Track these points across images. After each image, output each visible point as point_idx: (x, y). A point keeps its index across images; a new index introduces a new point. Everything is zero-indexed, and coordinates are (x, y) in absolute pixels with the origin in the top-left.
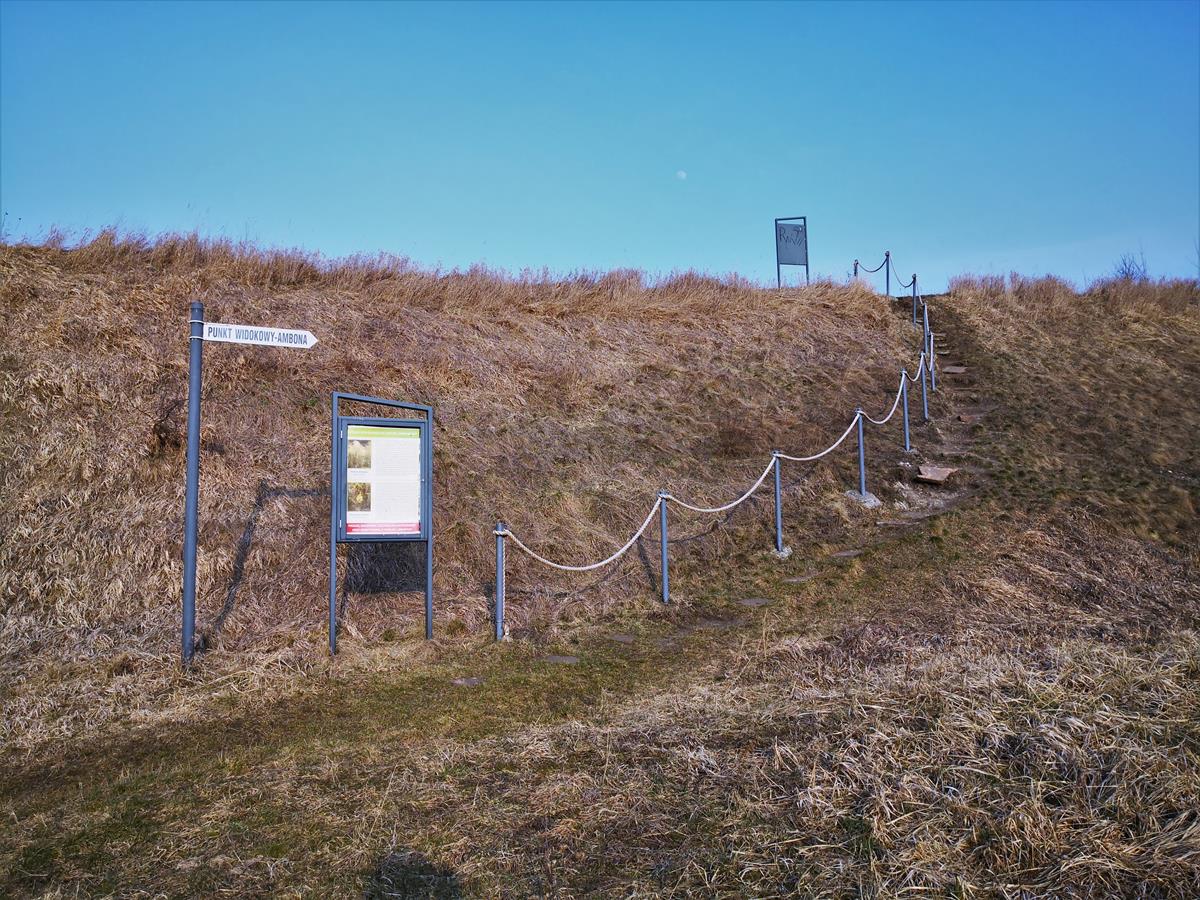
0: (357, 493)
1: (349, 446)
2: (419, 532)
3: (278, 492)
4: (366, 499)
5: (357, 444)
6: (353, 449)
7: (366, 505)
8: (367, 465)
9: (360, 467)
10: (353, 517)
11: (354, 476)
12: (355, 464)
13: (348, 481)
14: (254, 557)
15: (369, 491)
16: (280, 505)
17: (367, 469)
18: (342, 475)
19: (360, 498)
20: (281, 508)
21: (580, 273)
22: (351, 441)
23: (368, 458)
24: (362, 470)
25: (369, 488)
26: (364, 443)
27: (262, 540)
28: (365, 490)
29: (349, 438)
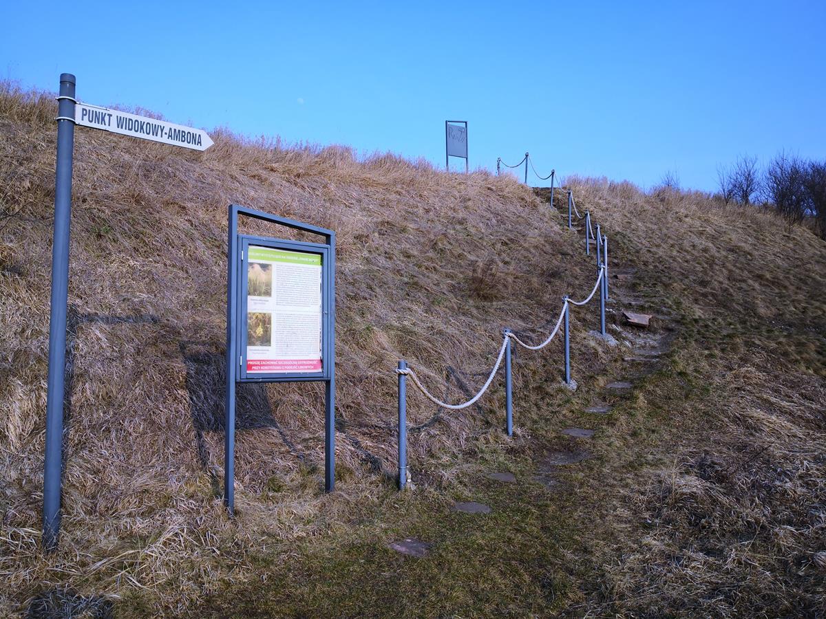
0: (257, 325)
1: (250, 269)
2: (320, 370)
3: (91, 318)
4: (267, 331)
5: (257, 268)
6: (254, 274)
7: (266, 340)
8: (268, 293)
9: (260, 295)
10: (254, 353)
11: (255, 305)
12: (255, 291)
13: (249, 311)
14: (83, 391)
15: (270, 323)
16: (97, 332)
17: (267, 298)
18: (243, 304)
19: (260, 331)
20: (99, 335)
21: (304, 145)
22: (251, 264)
23: (268, 285)
24: (263, 298)
25: (270, 319)
26: (265, 267)
27: (86, 371)
28: (265, 321)
29: (250, 260)
